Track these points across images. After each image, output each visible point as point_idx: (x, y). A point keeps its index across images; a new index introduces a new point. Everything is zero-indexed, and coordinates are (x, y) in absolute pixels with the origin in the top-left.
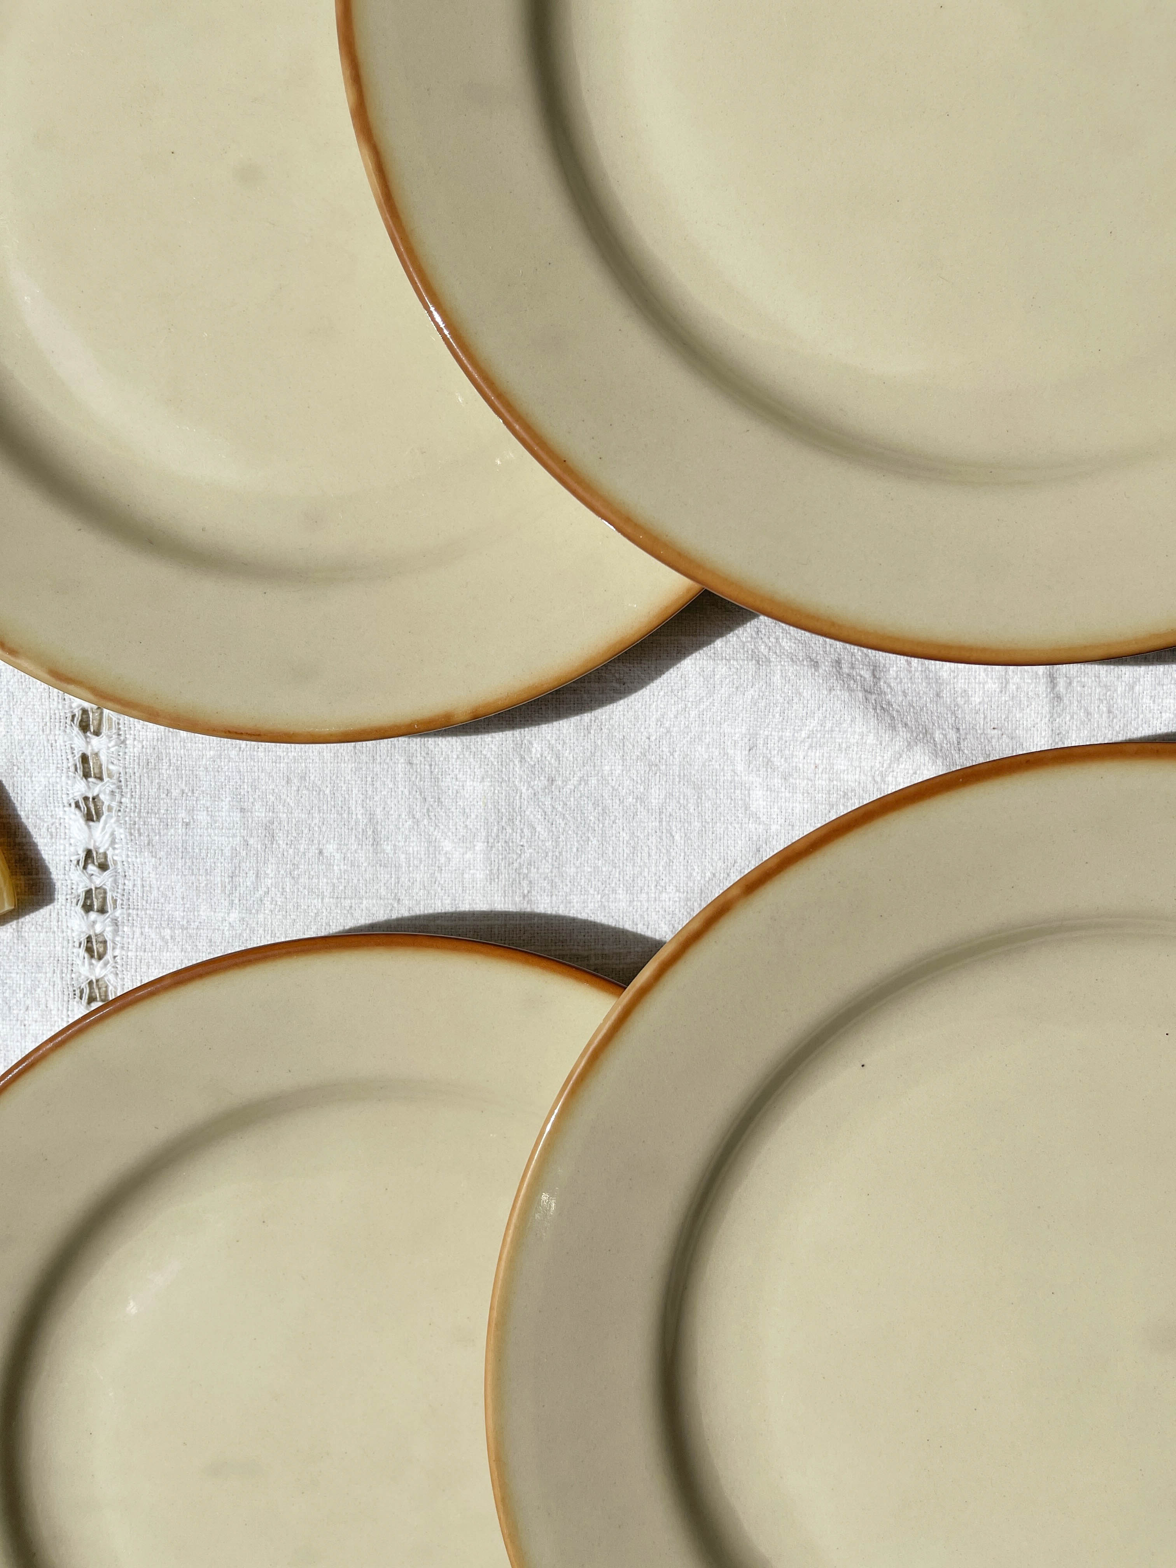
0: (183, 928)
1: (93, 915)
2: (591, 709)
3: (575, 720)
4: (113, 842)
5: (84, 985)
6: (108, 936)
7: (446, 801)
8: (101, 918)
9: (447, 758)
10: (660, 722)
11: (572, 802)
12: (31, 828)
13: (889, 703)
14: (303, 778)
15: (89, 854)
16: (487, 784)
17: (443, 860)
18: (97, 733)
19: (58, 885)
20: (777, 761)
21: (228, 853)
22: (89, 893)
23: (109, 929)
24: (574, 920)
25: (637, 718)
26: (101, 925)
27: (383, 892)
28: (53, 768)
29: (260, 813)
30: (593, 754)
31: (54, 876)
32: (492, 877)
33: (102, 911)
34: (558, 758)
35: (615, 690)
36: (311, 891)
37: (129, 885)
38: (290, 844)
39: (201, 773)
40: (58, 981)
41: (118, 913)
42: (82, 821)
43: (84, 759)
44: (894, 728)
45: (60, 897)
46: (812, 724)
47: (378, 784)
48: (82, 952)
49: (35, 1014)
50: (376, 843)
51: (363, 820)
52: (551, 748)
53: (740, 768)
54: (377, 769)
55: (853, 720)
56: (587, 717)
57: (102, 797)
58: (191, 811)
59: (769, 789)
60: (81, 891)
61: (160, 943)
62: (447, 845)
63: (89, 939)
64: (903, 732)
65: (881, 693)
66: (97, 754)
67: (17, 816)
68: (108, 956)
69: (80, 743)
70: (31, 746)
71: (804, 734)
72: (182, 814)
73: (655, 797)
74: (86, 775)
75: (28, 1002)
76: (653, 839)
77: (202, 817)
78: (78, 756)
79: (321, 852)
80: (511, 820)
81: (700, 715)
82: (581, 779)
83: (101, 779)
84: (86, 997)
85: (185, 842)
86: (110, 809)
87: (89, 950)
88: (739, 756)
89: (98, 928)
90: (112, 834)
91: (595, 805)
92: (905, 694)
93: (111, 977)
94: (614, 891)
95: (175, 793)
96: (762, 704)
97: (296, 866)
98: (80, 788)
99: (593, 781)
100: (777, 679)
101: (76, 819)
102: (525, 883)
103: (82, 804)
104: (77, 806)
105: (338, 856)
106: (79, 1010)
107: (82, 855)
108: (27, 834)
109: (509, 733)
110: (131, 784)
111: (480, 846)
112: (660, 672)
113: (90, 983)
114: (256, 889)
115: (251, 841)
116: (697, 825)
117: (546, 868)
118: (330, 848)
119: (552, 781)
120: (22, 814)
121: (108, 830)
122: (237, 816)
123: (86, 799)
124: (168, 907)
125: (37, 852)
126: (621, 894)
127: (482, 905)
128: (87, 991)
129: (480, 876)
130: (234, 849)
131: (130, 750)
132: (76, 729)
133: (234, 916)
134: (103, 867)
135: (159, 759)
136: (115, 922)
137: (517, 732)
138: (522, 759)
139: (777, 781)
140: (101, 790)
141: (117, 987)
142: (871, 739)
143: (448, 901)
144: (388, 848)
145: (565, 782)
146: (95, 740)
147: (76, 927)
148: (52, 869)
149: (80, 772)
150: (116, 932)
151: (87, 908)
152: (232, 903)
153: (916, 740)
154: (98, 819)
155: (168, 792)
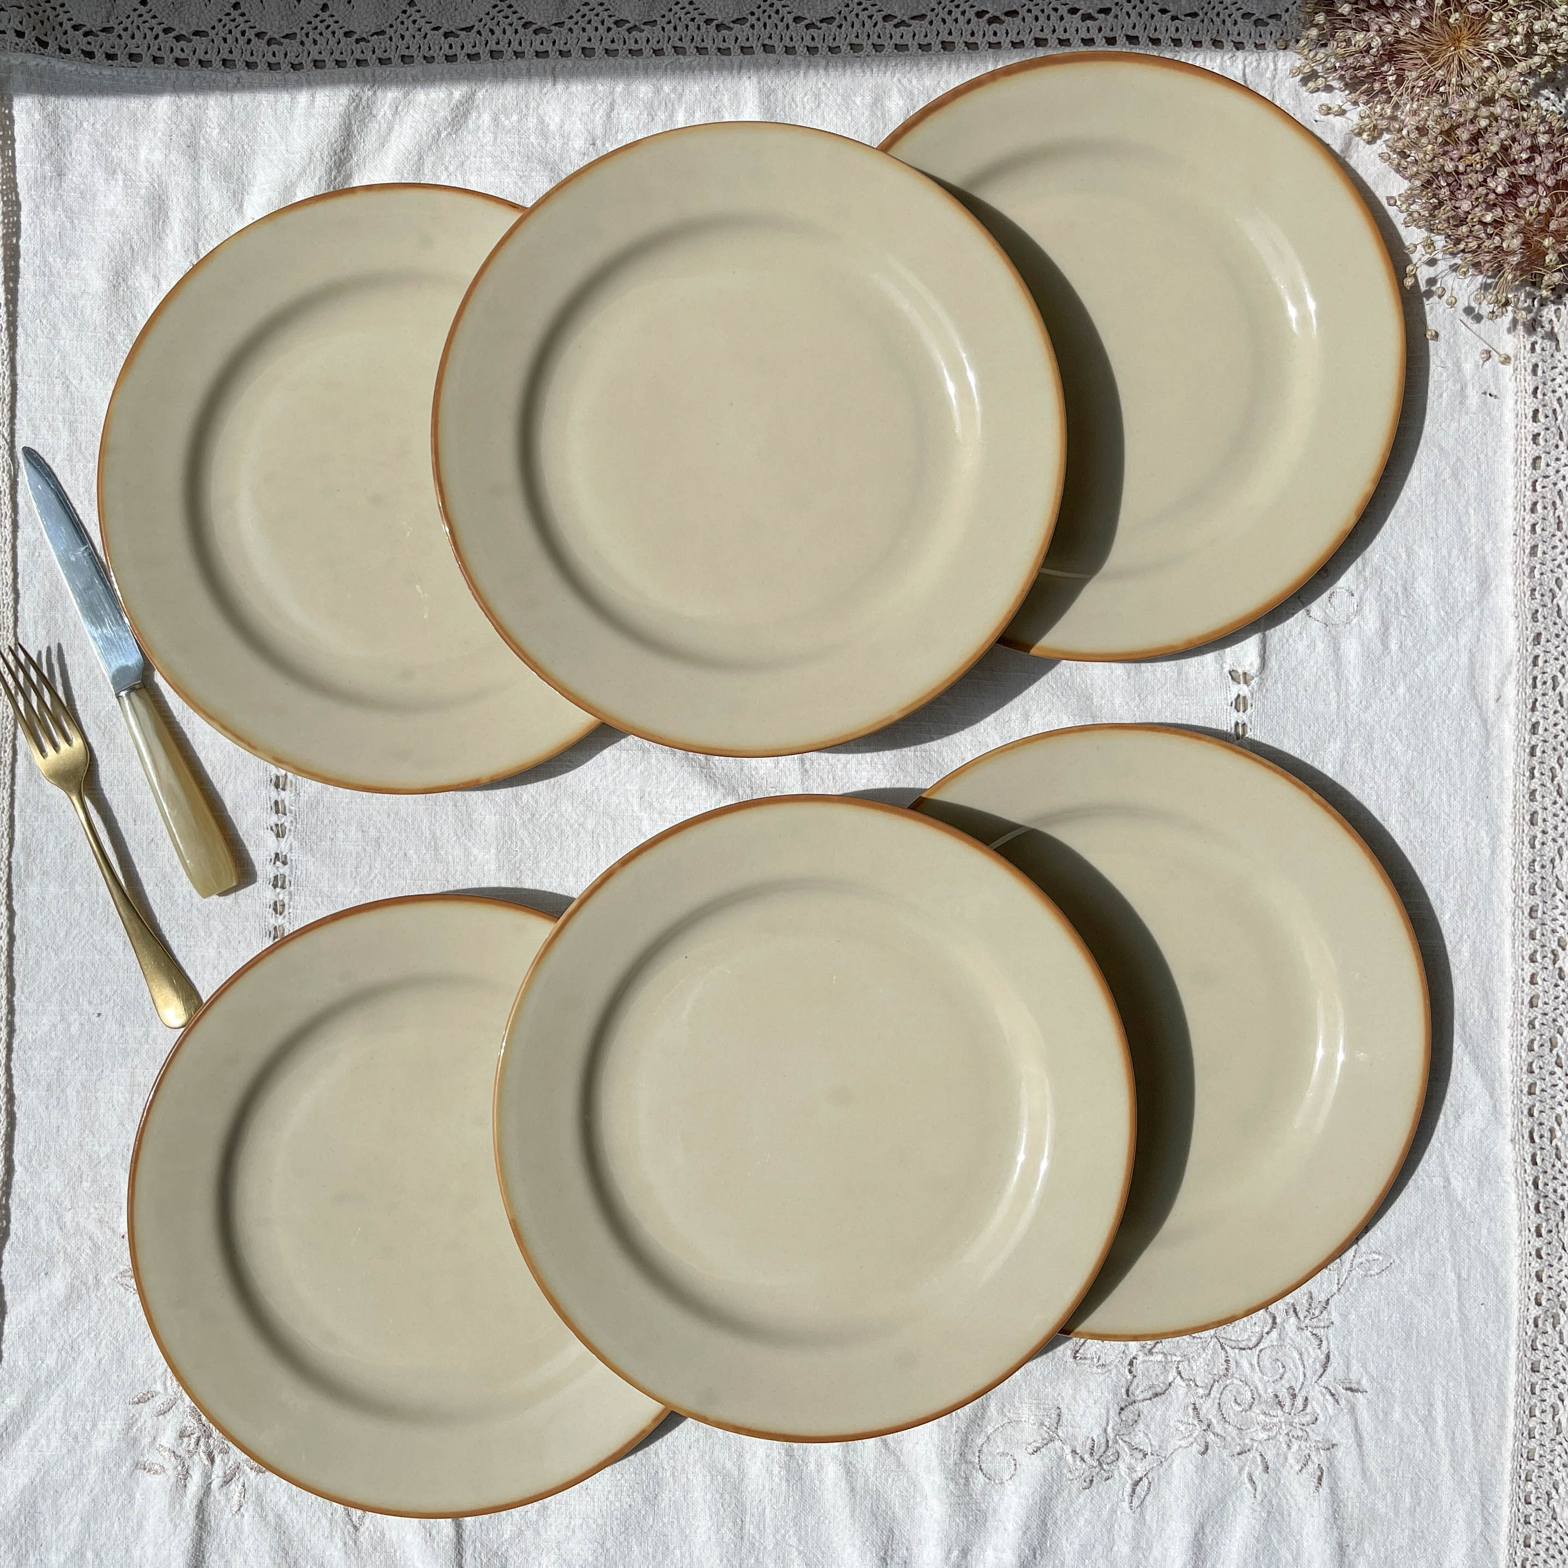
0: (328, 897)
1: (278, 890)
2: (555, 776)
3: (546, 781)
4: (291, 849)
5: (272, 929)
6: (286, 901)
7: (475, 827)
8: (282, 891)
9: (476, 803)
10: (592, 783)
11: (544, 827)
12: (245, 841)
13: (714, 774)
14: (397, 814)
15: (277, 855)
16: (498, 817)
17: (472, 858)
18: (284, 789)
19: (259, 873)
20: (656, 805)
21: (354, 855)
22: (276, 877)
23: (287, 897)
24: (545, 892)
25: (580, 781)
26: (282, 895)
27: (439, 876)
28: (258, 808)
29: (373, 833)
30: (556, 801)
31: (257, 868)
32: (500, 868)
33: (283, 887)
34: (536, 803)
35: (567, 766)
36: (400, 876)
37: (299, 873)
38: (389, 850)
39: (341, 812)
40: (257, 926)
41: (292, 888)
42: (274, 837)
43: (276, 803)
44: (716, 787)
45: (260, 880)
46: (673, 784)
47: (437, 817)
48: (271, 910)
49: (243, 945)
50: (436, 849)
51: (429, 837)
52: (533, 797)
53: (636, 808)
54: (438, 809)
55: (694, 782)
56: (552, 780)
57: (286, 824)
58: (334, 832)
59: (651, 820)
60: (272, 876)
61: (315, 905)
62: (475, 851)
63: (275, 903)
64: (722, 790)
65: (710, 768)
66: (283, 801)
67: (238, 835)
68: (286, 913)
69: (274, 794)
70: (247, 796)
71: (669, 790)
72: (330, 834)
73: (590, 824)
74: (277, 812)
75: (240, 938)
76: (588, 849)
77: (341, 835)
78: (273, 801)
79: (406, 855)
80: (511, 837)
81: (614, 779)
82: (549, 815)
83: (285, 814)
84: (272, 936)
85: (330, 849)
86: (290, 830)
87: (275, 910)
88: (635, 801)
89: (281, 897)
90: (291, 845)
91: (557, 828)
92: (723, 769)
93: (287, 925)
94: (567, 876)
95: (326, 822)
96: (646, 774)
97: (392, 862)
98: (274, 819)
99: (556, 815)
100: (653, 761)
101: (271, 837)
102: (518, 872)
103: (274, 828)
104: (272, 829)
105: (415, 857)
106: (269, 942)
107: (273, 856)
108: (243, 845)
109: (510, 789)
110: (302, 817)
111: (493, 851)
112: (591, 757)
113: (275, 928)
114: (369, 875)
115: (368, 848)
116: (613, 840)
117: (529, 864)
118: (411, 853)
119: (533, 815)
120: (241, 834)
121: (289, 842)
122: (360, 834)
123: (277, 825)
124: (320, 886)
125: (248, 855)
126: (571, 878)
127: (494, 884)
128: (273, 933)
129: (493, 867)
130: (358, 853)
131: (302, 798)
132: (273, 787)
133: (357, 890)
134: (284, 863)
135: (318, 803)
136: (290, 893)
137: (514, 789)
138: (517, 804)
139: (656, 816)
140: (286, 821)
141: (289, 929)
142: (704, 793)
143: (475, 882)
144: (443, 852)
145: (541, 816)
146: (283, 793)
147: (268, 897)
148: (256, 864)
149: (274, 810)
150: (290, 899)
151: (275, 886)
152: (356, 883)
153: (728, 794)
154: (283, 837)
155: (322, 822)
